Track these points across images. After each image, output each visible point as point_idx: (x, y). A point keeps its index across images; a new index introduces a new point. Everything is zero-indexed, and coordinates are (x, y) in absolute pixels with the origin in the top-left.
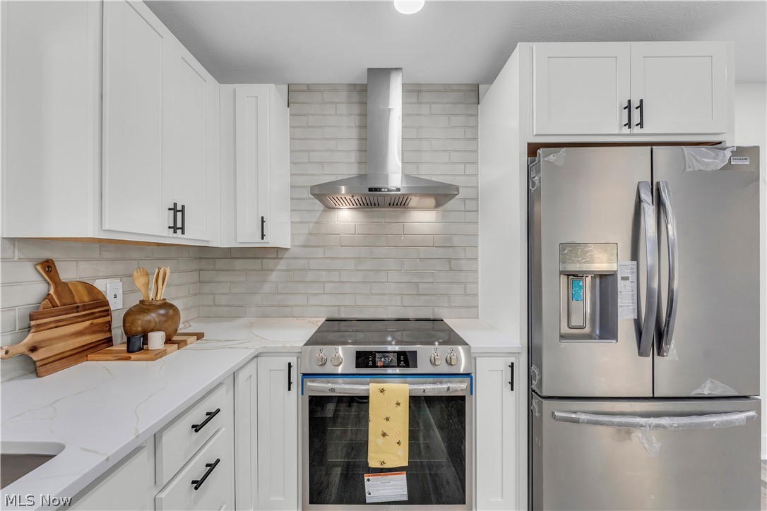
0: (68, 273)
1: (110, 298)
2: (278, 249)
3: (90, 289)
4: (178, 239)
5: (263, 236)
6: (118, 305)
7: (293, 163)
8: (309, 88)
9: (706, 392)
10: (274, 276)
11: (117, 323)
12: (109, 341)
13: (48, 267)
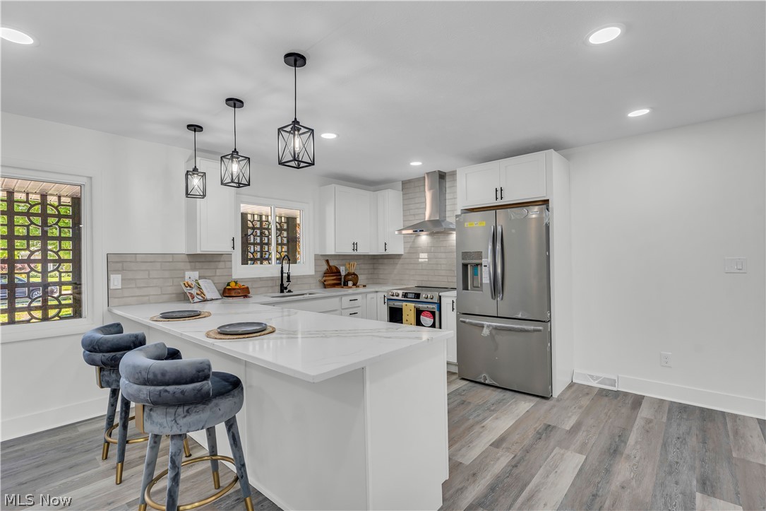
0: (332, 263)
1: (341, 271)
2: (399, 255)
3: (336, 268)
4: (355, 253)
5: (386, 250)
6: (343, 273)
7: (404, 216)
8: (409, 181)
9: (520, 316)
10: (398, 266)
11: (343, 277)
12: (340, 284)
13: (327, 261)
